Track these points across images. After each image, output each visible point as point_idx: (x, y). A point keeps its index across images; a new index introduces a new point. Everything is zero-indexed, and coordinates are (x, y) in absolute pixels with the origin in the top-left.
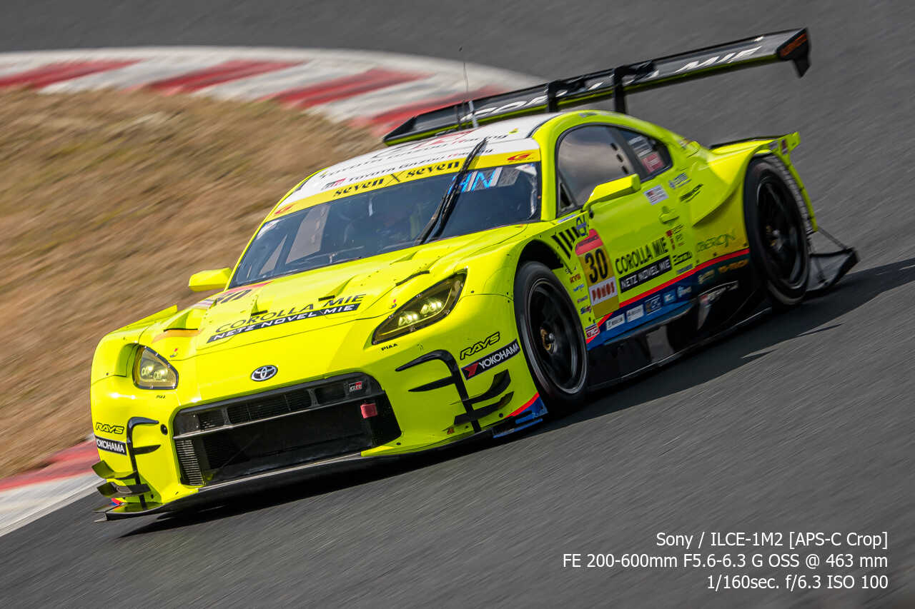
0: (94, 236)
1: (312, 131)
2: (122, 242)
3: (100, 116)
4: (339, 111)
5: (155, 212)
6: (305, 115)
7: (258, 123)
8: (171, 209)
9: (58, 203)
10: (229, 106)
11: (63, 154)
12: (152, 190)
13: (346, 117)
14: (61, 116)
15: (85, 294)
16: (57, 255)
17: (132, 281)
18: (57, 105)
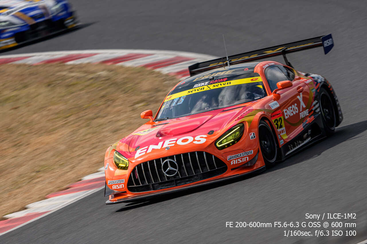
0: (83, 112)
1: (156, 77)
2: (93, 114)
3: (85, 72)
4: (165, 70)
5: (103, 104)
6: (154, 72)
7: (138, 74)
8: (109, 103)
9: (71, 101)
10: (128, 69)
11: (73, 85)
12: (103, 97)
13: (167, 72)
14: (72, 72)
15: (81, 131)
16: (72, 118)
17: (97, 127)
18: (71, 68)
